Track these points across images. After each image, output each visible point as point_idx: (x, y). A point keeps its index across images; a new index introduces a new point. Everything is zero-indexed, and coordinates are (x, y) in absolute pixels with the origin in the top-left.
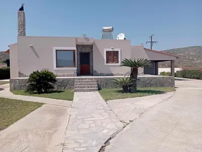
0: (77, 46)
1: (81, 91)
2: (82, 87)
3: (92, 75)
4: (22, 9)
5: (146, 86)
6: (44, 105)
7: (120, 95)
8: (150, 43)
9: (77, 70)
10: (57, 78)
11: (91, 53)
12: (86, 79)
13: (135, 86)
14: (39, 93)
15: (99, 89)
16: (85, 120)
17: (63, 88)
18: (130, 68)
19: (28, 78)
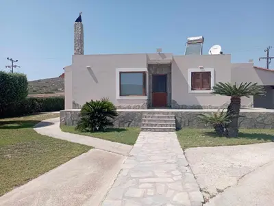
0: (149, 66)
1: (150, 130)
2: (152, 125)
3: (170, 107)
4: (79, 20)
5: (255, 127)
6: (91, 150)
7: (209, 140)
8: (266, 60)
9: (149, 100)
10: (117, 110)
11: (168, 76)
12: (159, 113)
13: (236, 127)
14: (92, 131)
15: (178, 129)
16: (141, 180)
17: (127, 124)
18: (230, 97)
19: (80, 110)
